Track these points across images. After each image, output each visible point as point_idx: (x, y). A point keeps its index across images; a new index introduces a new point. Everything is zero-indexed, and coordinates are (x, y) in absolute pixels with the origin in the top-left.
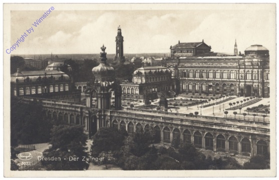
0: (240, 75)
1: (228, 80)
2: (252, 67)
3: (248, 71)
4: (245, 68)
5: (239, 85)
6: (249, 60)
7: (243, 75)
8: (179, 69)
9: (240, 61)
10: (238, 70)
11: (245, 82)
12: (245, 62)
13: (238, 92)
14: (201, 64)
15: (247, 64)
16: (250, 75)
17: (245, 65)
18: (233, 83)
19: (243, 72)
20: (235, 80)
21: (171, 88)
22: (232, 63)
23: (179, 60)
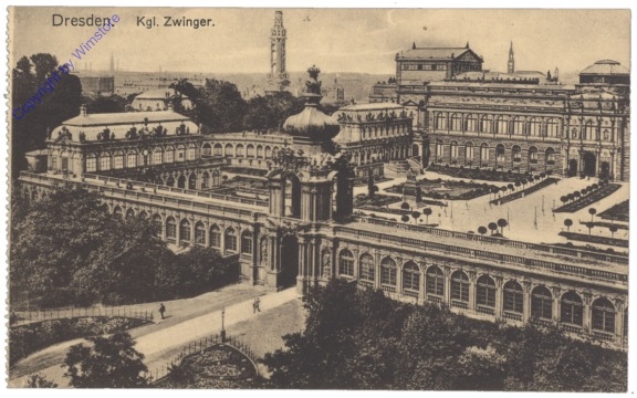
0: (571, 128)
1: (542, 139)
2: (599, 112)
3: (590, 121)
4: (583, 114)
5: (567, 151)
6: (592, 96)
7: (578, 129)
8: (429, 109)
9: (572, 97)
10: (566, 117)
11: (583, 145)
12: (582, 99)
13: (564, 167)
14: (478, 99)
15: (586, 105)
16: (594, 129)
17: (583, 108)
18: (554, 147)
19: (578, 123)
20: (559, 140)
21: (410, 152)
22: (550, 102)
23: (429, 88)
